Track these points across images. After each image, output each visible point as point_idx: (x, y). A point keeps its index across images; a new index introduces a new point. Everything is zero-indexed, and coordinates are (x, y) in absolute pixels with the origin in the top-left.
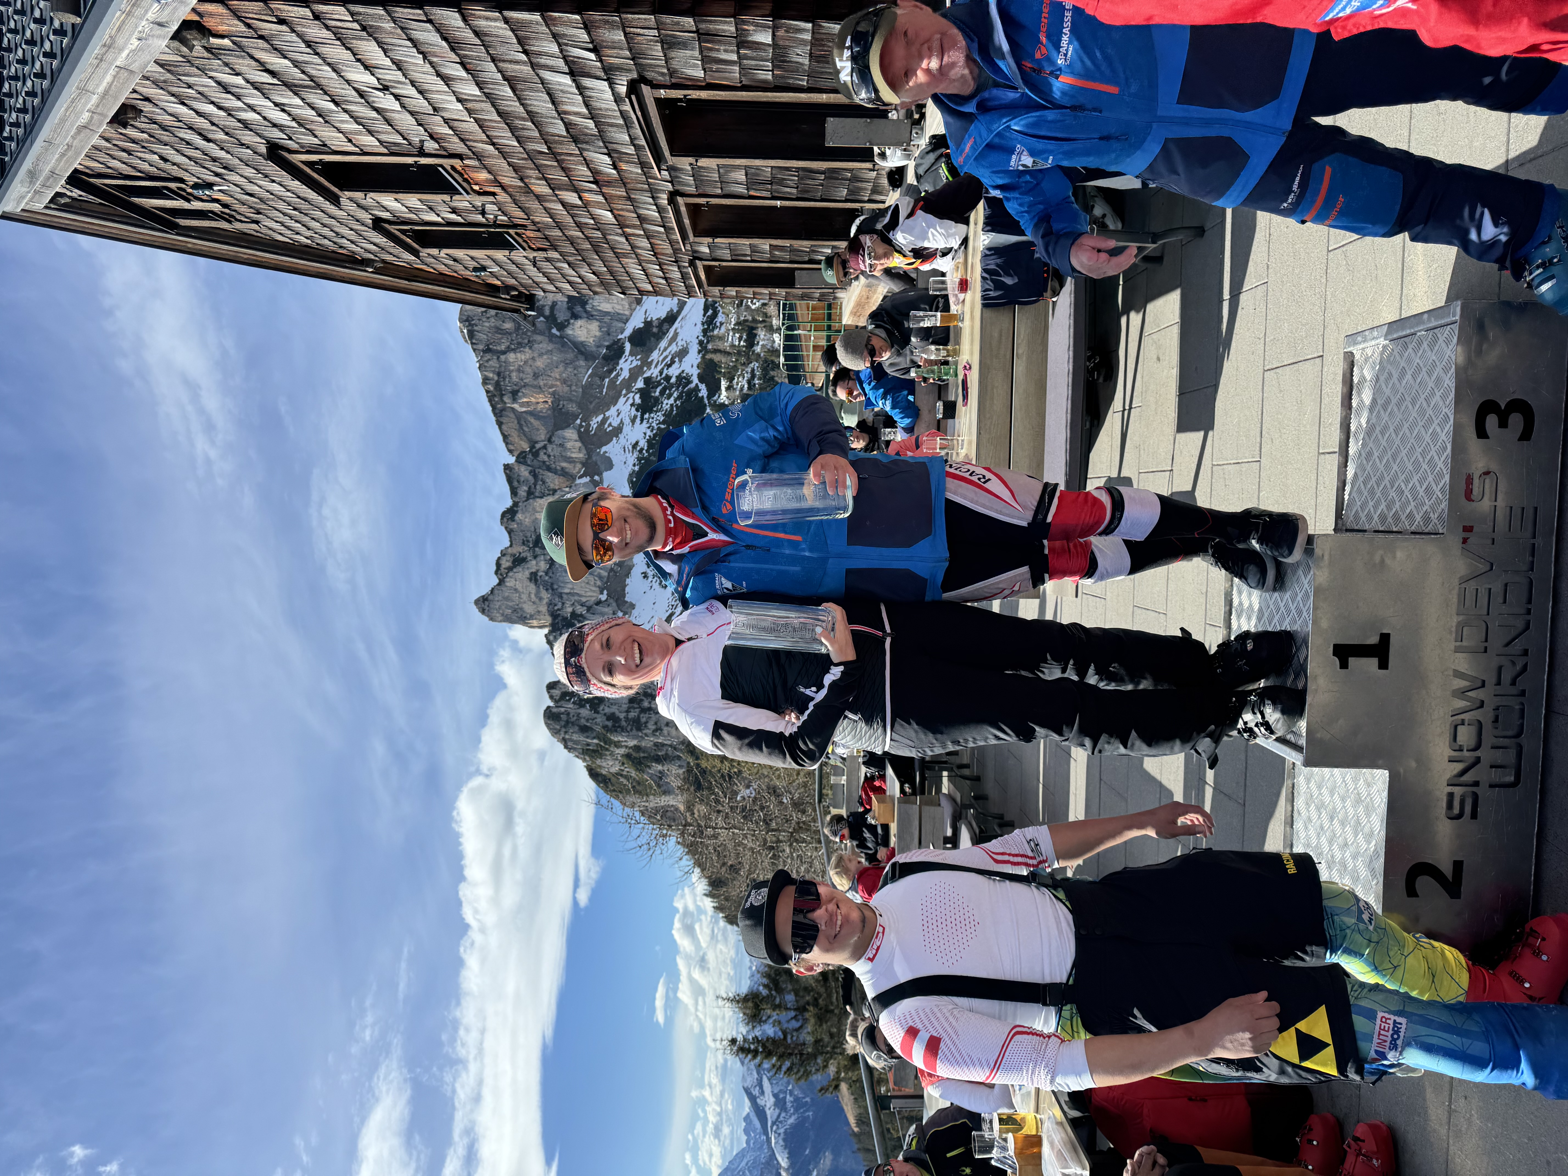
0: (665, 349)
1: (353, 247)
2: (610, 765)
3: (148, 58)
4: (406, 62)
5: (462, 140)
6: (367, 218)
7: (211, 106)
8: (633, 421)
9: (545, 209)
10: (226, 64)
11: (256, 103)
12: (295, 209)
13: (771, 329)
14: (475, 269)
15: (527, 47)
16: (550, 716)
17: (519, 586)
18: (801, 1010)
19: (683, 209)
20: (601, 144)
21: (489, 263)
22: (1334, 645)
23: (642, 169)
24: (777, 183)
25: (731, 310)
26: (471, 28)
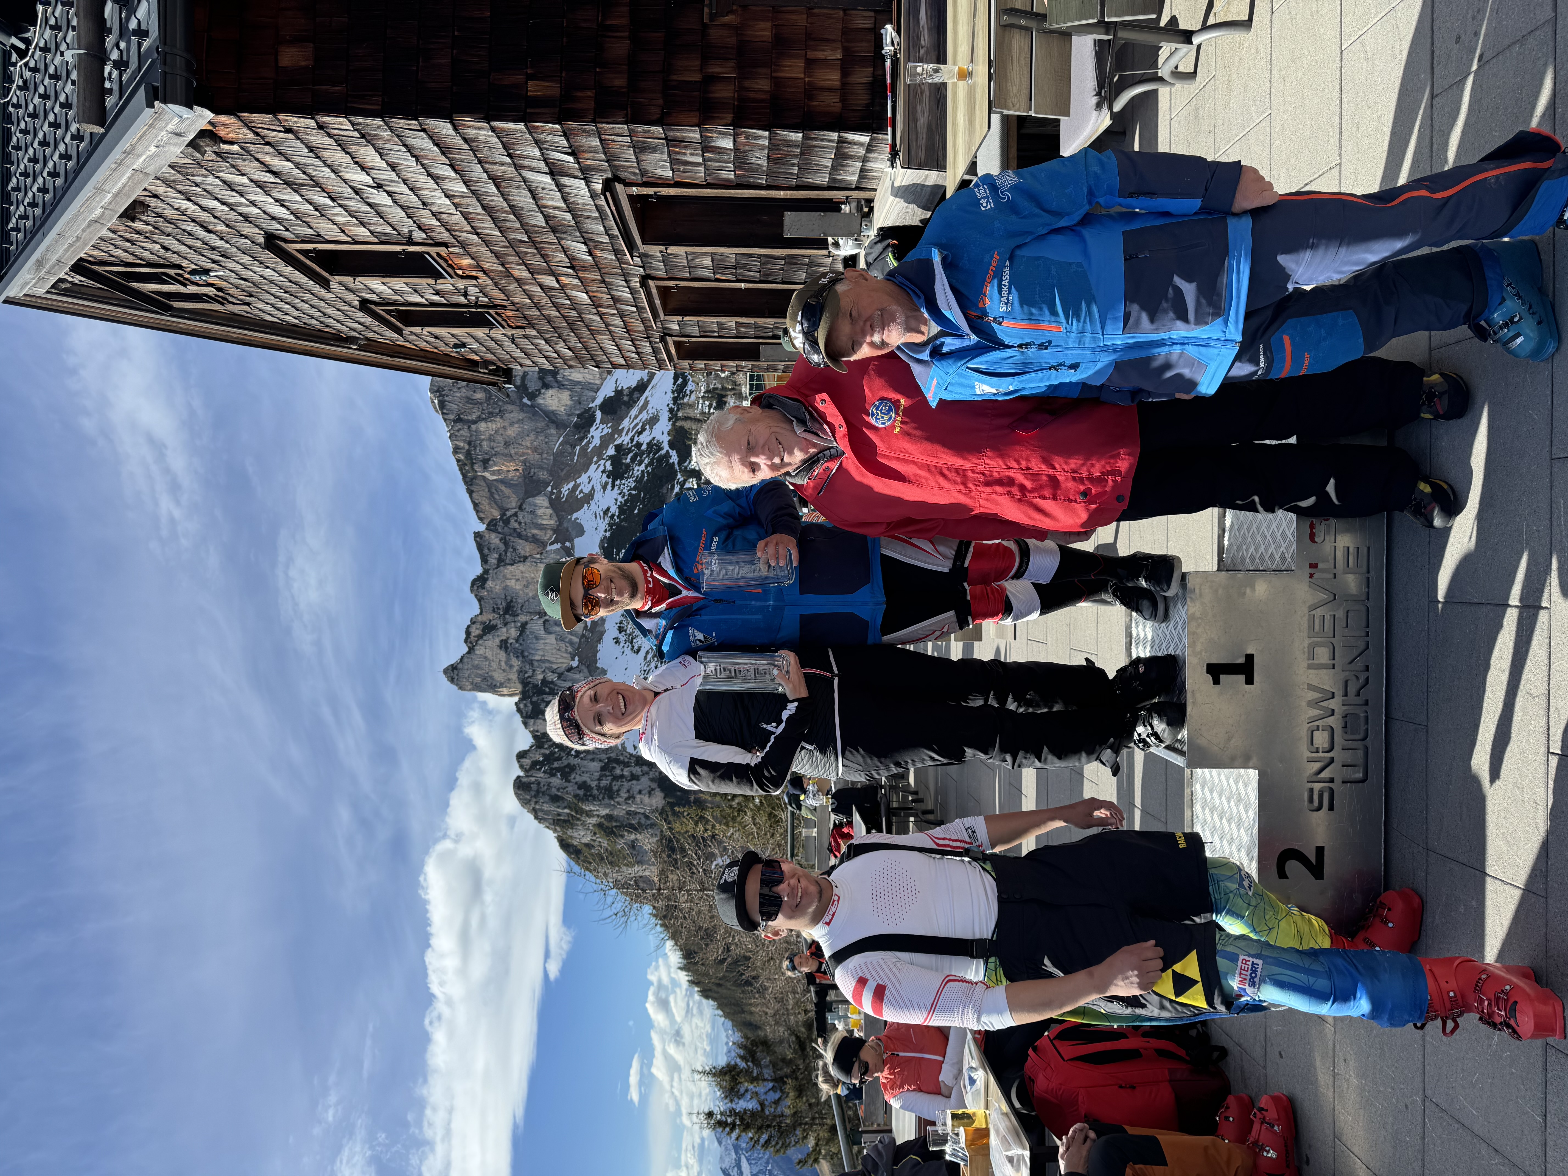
0: (636, 417)
1: (339, 326)
2: (581, 836)
3: (164, 162)
4: (399, 164)
5: (448, 230)
6: (354, 299)
7: (216, 202)
8: (604, 488)
9: (524, 291)
10: (233, 166)
11: (258, 199)
12: (286, 292)
14: (456, 346)
15: (512, 152)
16: (520, 786)
17: (489, 654)
19: (654, 291)
20: (578, 234)
21: (469, 340)
22: (1208, 665)
23: (616, 255)
24: (741, 268)
25: (700, 380)
26: (461, 136)
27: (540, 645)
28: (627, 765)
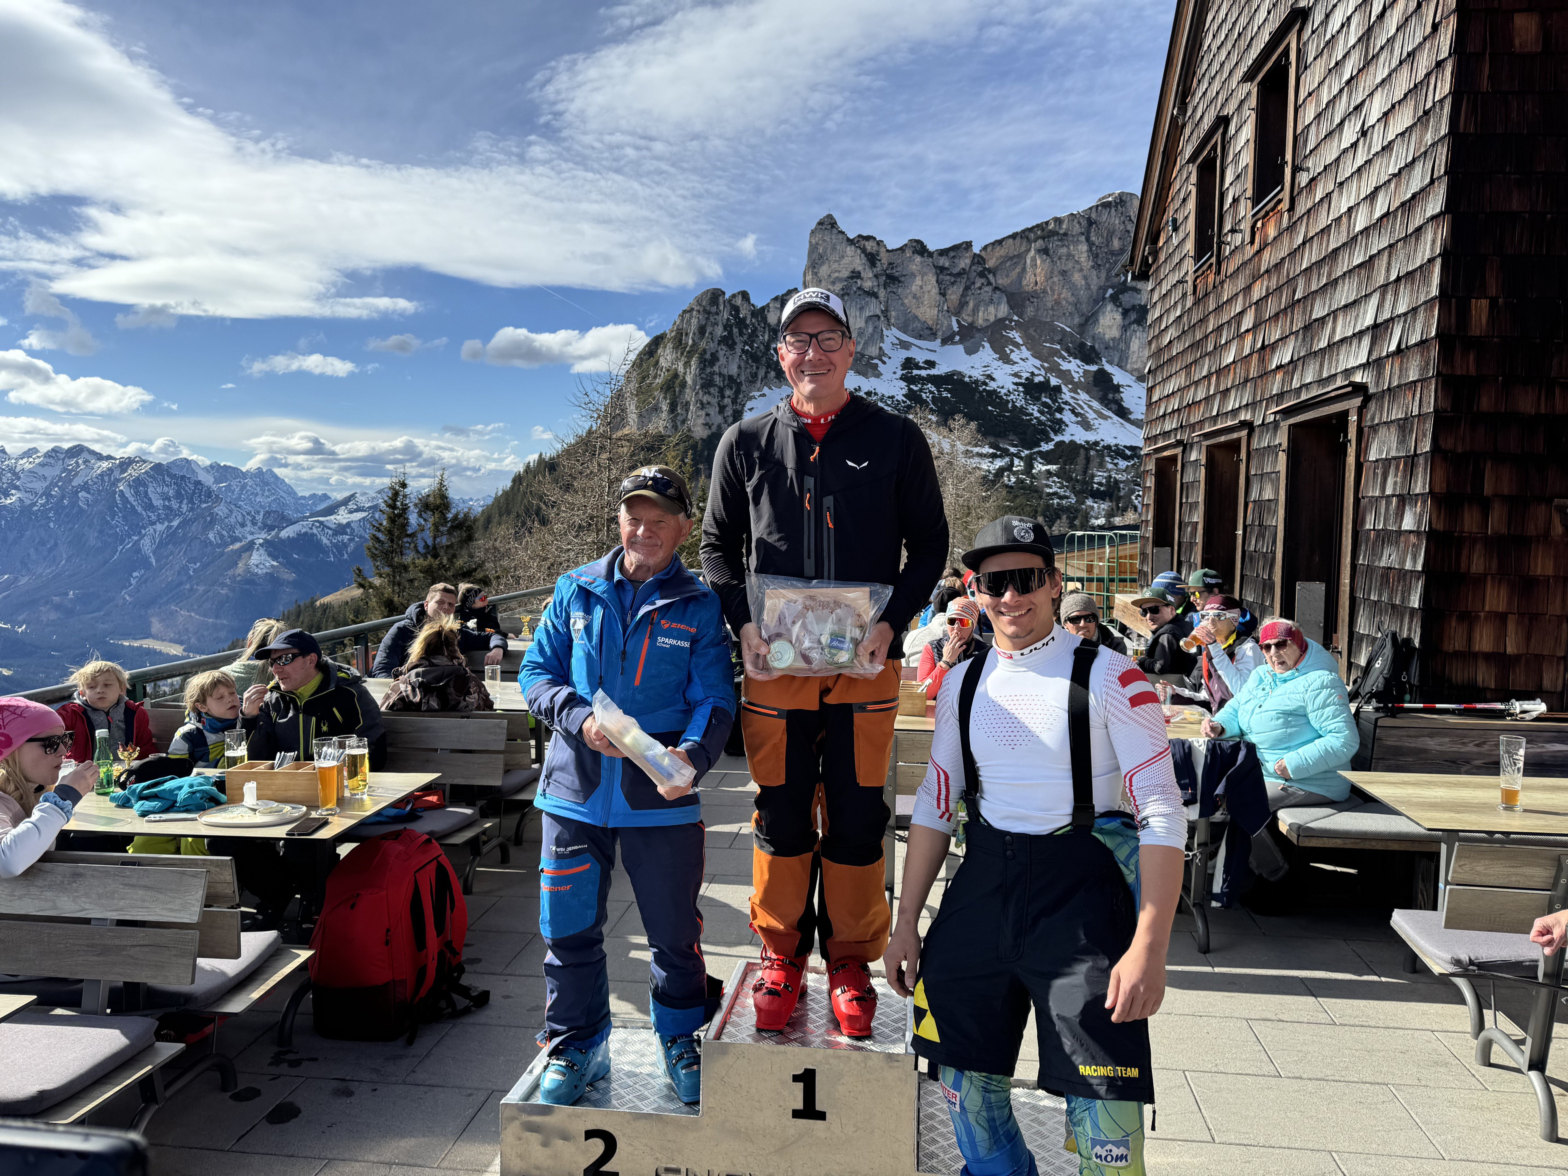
0: (1090, 407)
1: (1199, 94)
2: (667, 357)
4: (1391, 155)
5: (1309, 211)
6: (1229, 110)
8: (1016, 375)
9: (1237, 294)
12: (1240, 34)
13: (1110, 515)
14: (1175, 221)
15: (1403, 281)
16: (715, 295)
17: (846, 260)
18: (433, 551)
19: (1235, 435)
20: (1302, 354)
21: (1181, 235)
22: (814, 1071)
23: (1277, 395)
24: (1260, 531)
25: (1128, 474)
26: (1424, 224)
28: (734, 401)
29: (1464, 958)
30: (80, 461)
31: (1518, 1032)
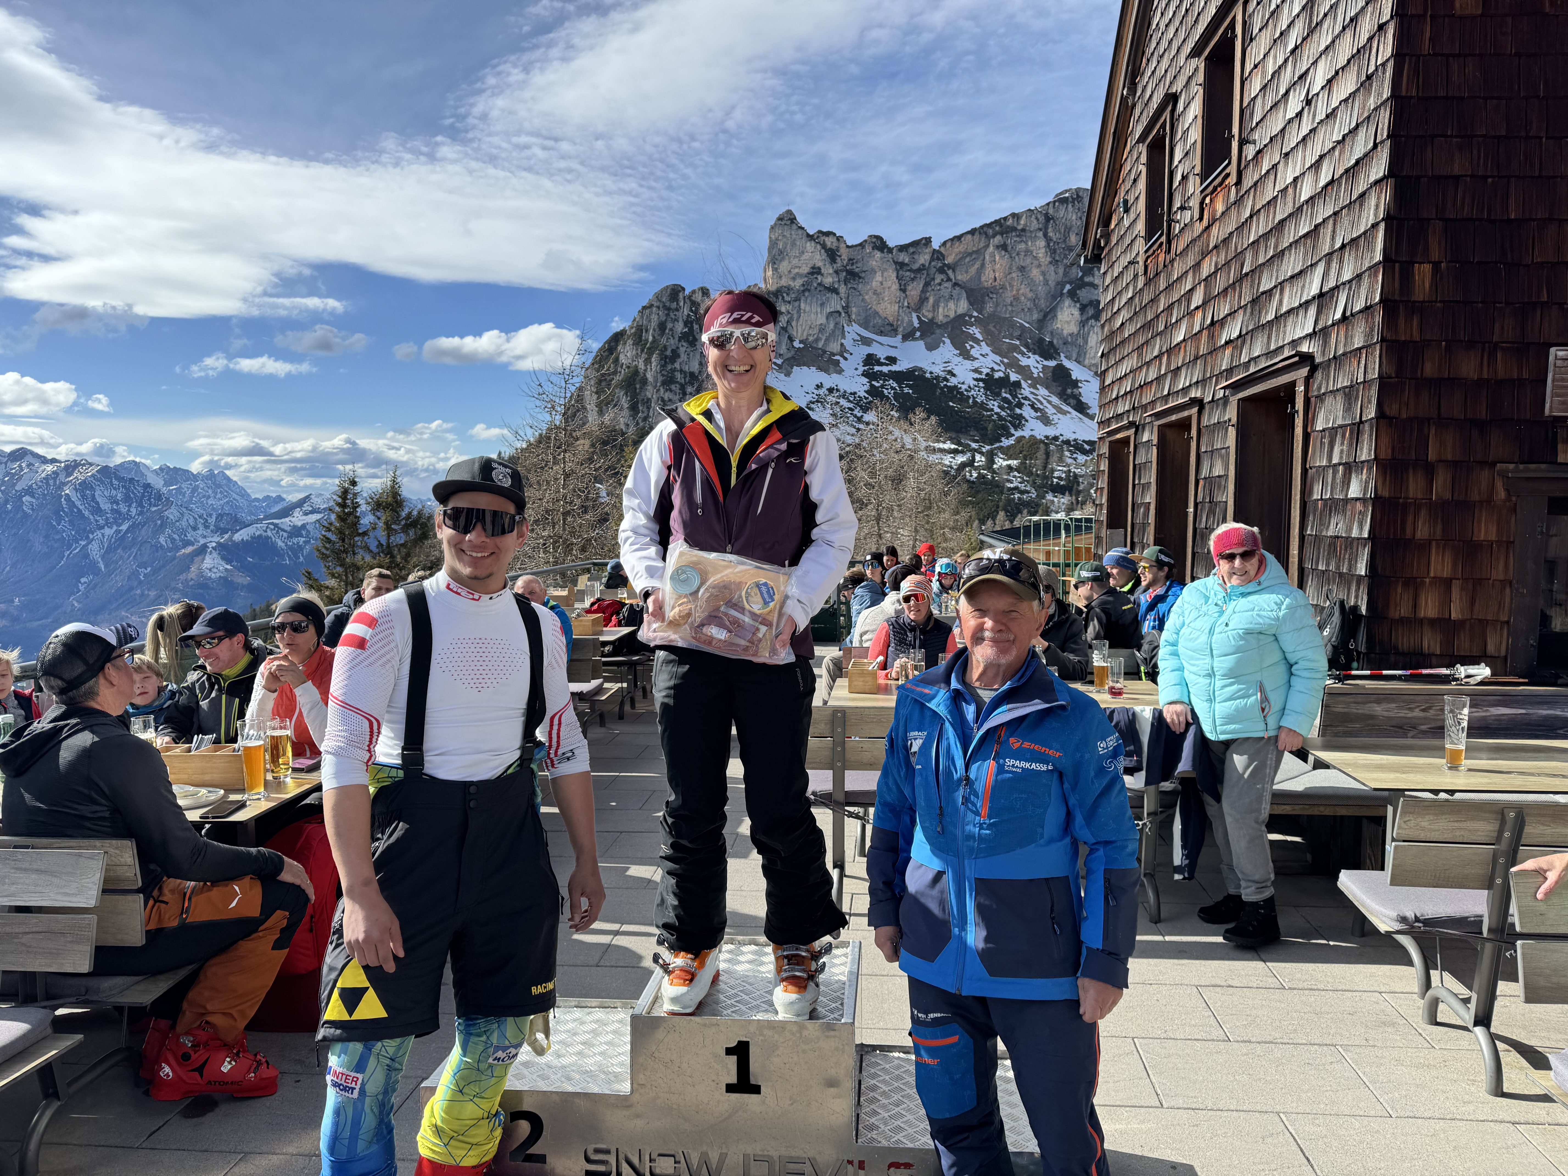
0: (1049, 402)
1: (1148, 73)
2: (627, 354)
4: (1335, 122)
5: (1256, 184)
6: (1177, 87)
8: (976, 371)
9: (1187, 272)
12: (1187, 11)
13: (1070, 509)
14: (1126, 202)
15: (1348, 248)
16: (675, 292)
17: (806, 256)
18: (387, 550)
19: (1186, 414)
20: (1250, 328)
21: (1132, 216)
22: (748, 1043)
23: (1226, 370)
24: (1210, 508)
25: (1087, 468)
26: (1368, 189)
27: (816, 308)
29: (1410, 915)
30: (24, 465)
31: (1462, 990)
